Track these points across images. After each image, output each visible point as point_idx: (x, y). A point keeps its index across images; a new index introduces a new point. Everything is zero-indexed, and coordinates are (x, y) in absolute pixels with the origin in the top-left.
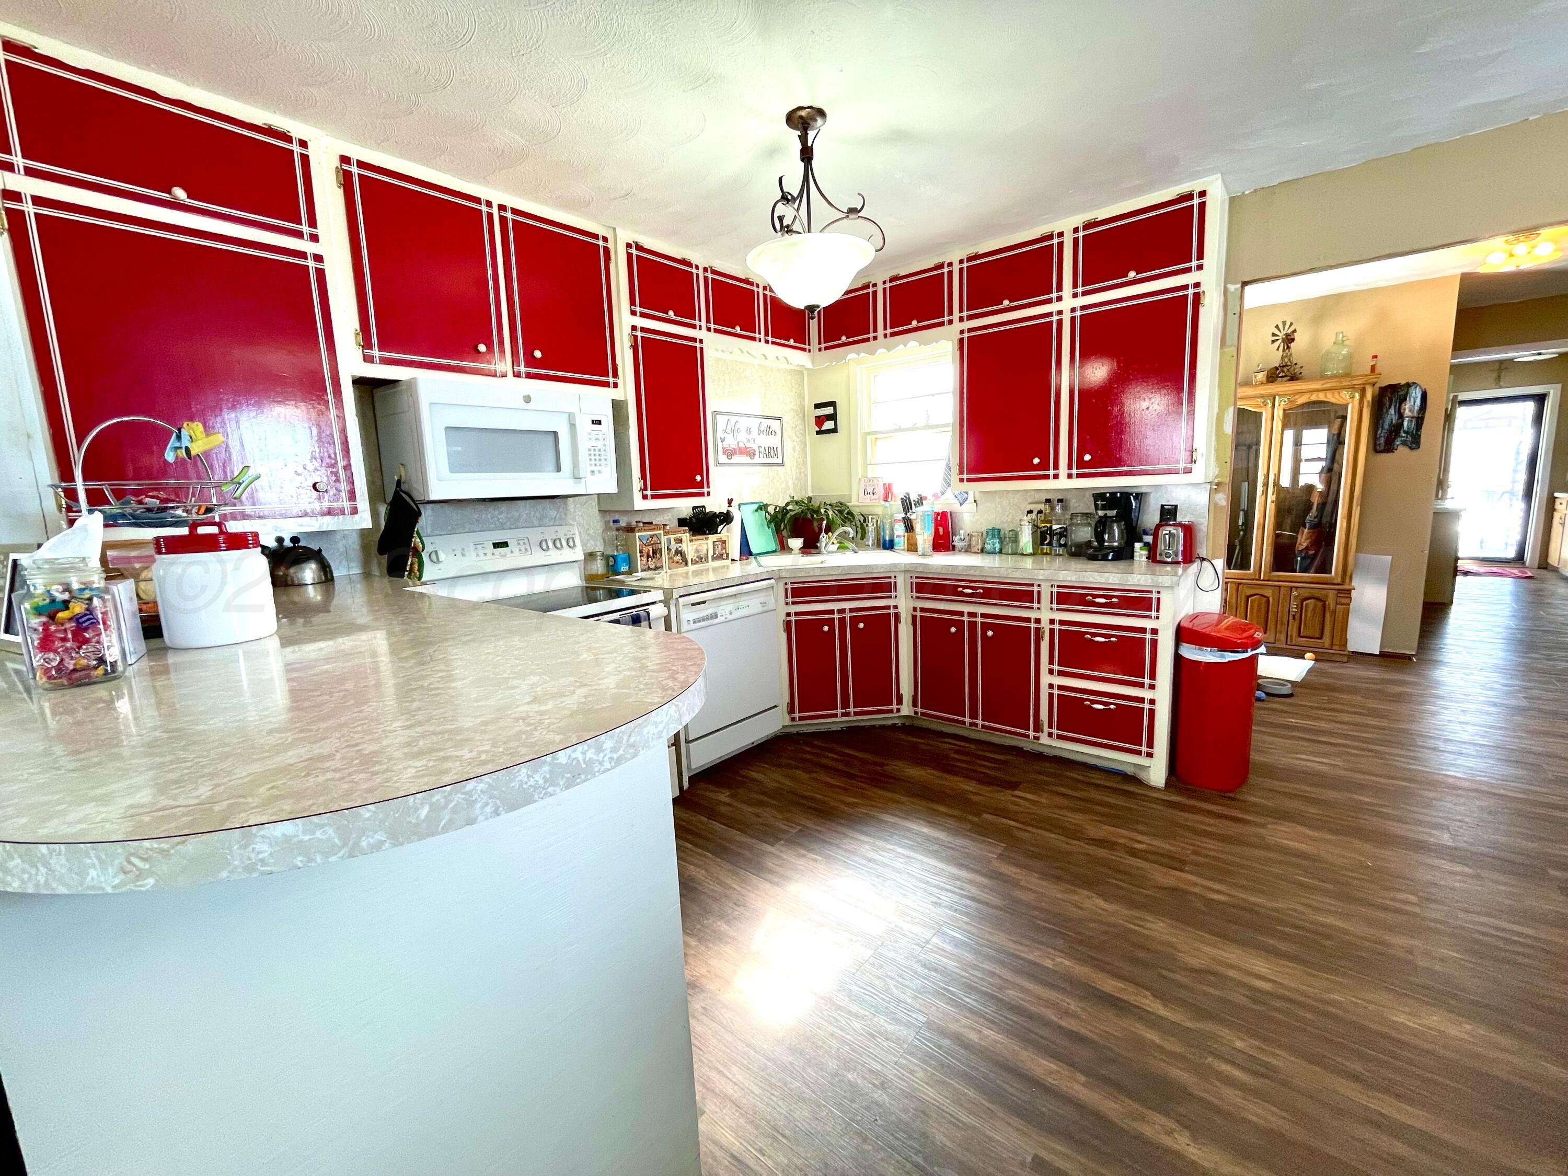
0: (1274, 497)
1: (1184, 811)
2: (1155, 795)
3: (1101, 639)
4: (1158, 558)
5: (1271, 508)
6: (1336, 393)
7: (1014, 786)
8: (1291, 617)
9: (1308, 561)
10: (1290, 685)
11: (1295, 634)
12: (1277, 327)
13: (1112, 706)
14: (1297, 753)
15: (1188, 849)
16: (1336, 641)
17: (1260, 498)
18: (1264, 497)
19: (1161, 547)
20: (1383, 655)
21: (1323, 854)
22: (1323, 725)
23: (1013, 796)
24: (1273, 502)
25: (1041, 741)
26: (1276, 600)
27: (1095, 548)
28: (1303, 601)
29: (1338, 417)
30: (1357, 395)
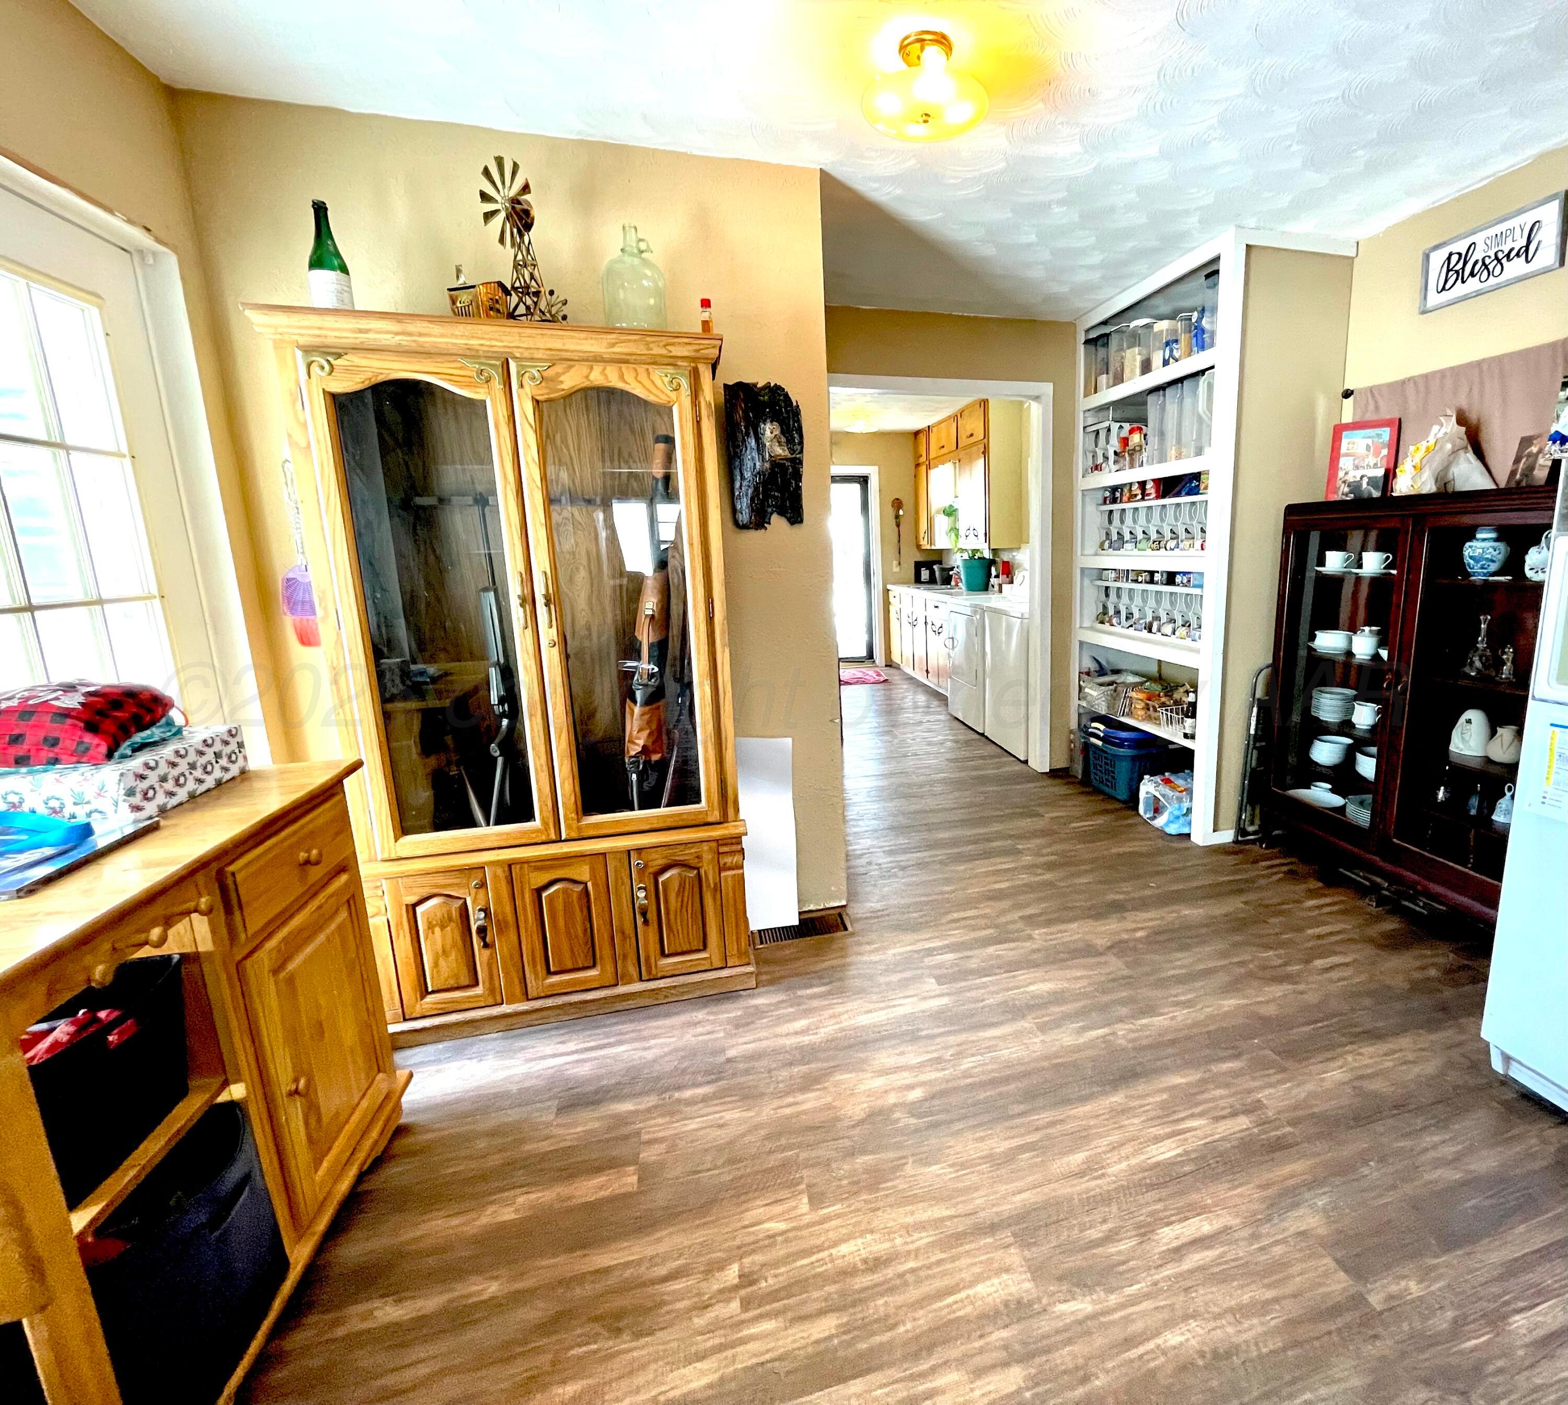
0: (554, 631)
5: (552, 658)
6: (641, 369)
11: (654, 947)
12: (486, 172)
16: (732, 949)
17: (523, 635)
18: (529, 632)
24: (552, 642)
26: (602, 889)
28: (657, 874)
29: (658, 440)
30: (685, 383)
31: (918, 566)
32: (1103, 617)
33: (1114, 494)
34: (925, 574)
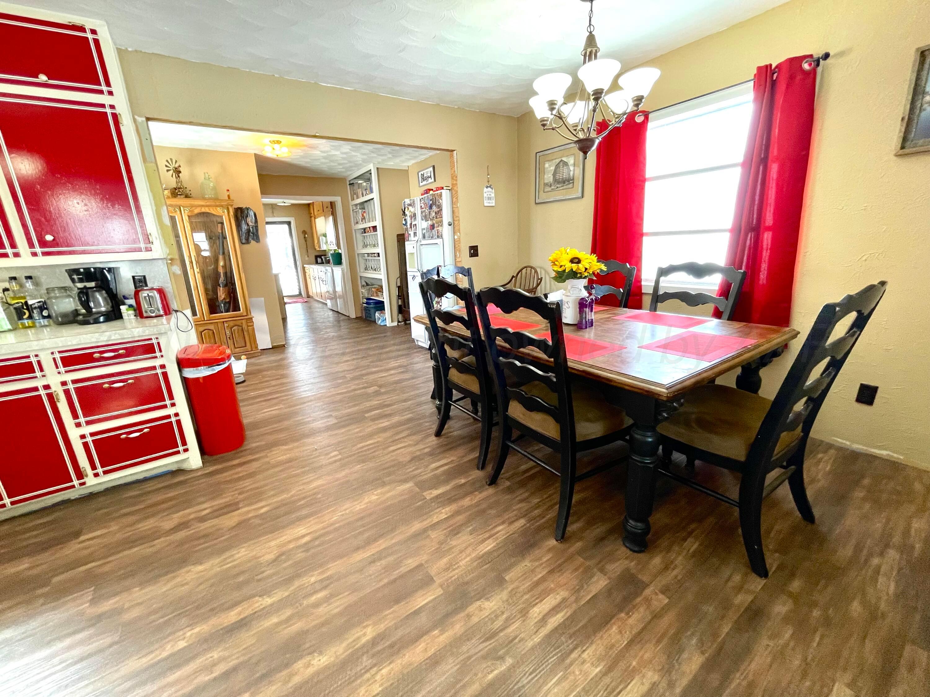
0: (198, 270)
1: (221, 473)
2: (200, 473)
3: (121, 384)
4: (145, 315)
5: (198, 277)
6: (214, 208)
7: (77, 534)
8: (228, 339)
9: (227, 305)
10: (242, 376)
11: (233, 347)
12: (168, 162)
13: (146, 430)
14: (262, 410)
15: (235, 494)
16: (253, 346)
17: (190, 271)
18: (192, 270)
19: (145, 306)
20: (273, 348)
21: (297, 454)
22: (267, 390)
23: (80, 543)
24: (198, 273)
25: (88, 484)
26: (217, 330)
27: (83, 315)
28: (231, 328)
29: (219, 223)
30: (226, 211)
31: (317, 257)
32: (366, 269)
33: (364, 230)
34: (319, 260)
